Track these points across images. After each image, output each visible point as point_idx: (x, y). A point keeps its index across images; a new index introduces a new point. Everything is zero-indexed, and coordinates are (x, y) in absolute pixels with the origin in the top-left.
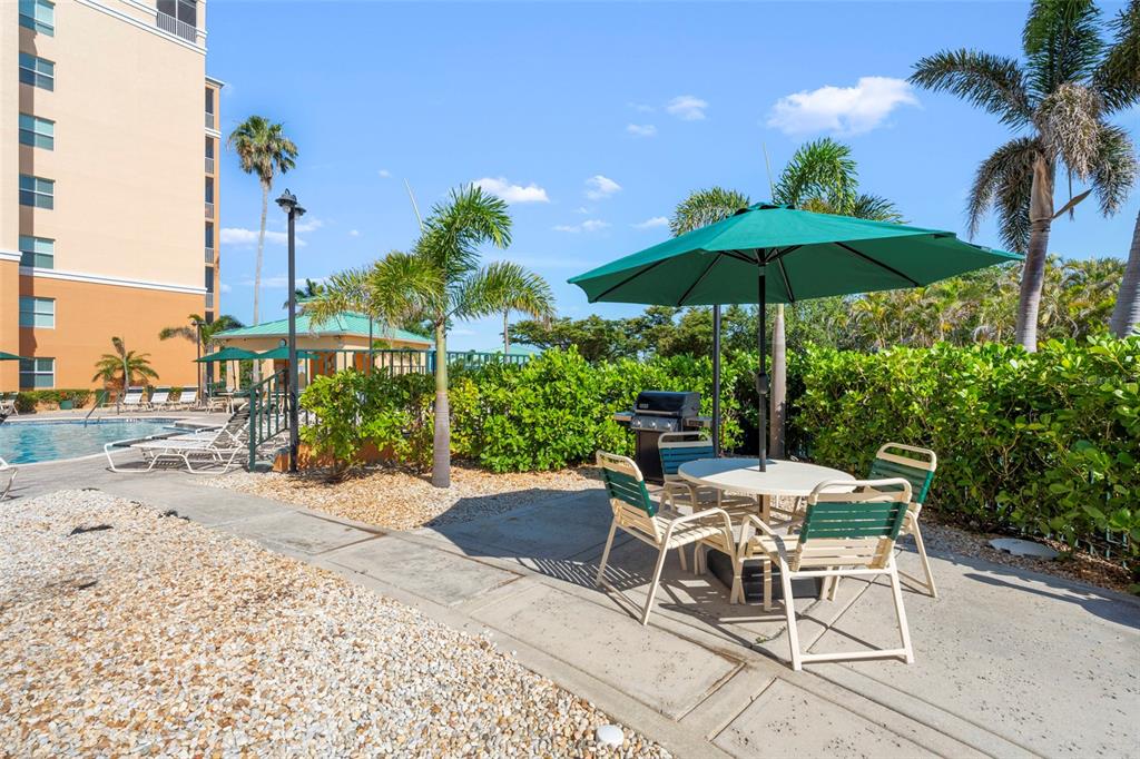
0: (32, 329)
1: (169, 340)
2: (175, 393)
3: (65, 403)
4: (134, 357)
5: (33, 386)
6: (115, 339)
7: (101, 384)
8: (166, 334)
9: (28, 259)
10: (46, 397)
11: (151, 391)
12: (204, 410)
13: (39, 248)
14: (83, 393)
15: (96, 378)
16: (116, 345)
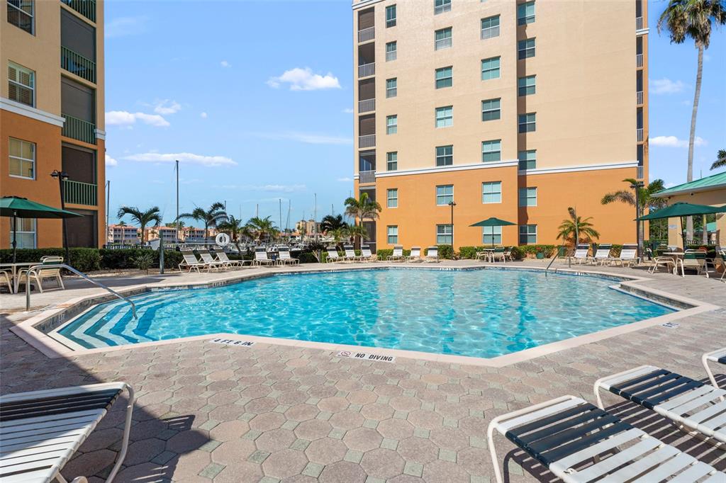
0: (526, 208)
1: (609, 204)
2: (616, 250)
3: (540, 254)
4: (581, 221)
5: (526, 243)
6: (570, 209)
7: (562, 242)
8: (608, 199)
9: (523, 165)
10: (530, 250)
11: (596, 247)
12: (646, 268)
13: (529, 157)
14: (551, 248)
15: (558, 237)
16: (570, 213)
